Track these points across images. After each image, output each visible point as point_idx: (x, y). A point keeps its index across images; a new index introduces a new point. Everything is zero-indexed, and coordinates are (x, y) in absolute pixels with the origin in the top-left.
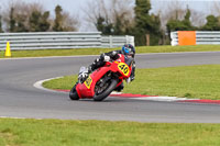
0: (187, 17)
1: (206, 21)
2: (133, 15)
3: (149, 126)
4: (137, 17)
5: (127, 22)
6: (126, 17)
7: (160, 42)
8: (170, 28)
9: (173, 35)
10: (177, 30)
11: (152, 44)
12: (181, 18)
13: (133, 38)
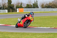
0: (21, 5)
1: (26, 6)
2: (7, 4)
3: (12, 33)
4: (8, 5)
5: (6, 6)
6: (5, 5)
7: (14, 11)
8: (17, 8)
9: (17, 9)
10: (18, 8)
11: (12, 12)
12: (20, 5)
13: (7, 10)
